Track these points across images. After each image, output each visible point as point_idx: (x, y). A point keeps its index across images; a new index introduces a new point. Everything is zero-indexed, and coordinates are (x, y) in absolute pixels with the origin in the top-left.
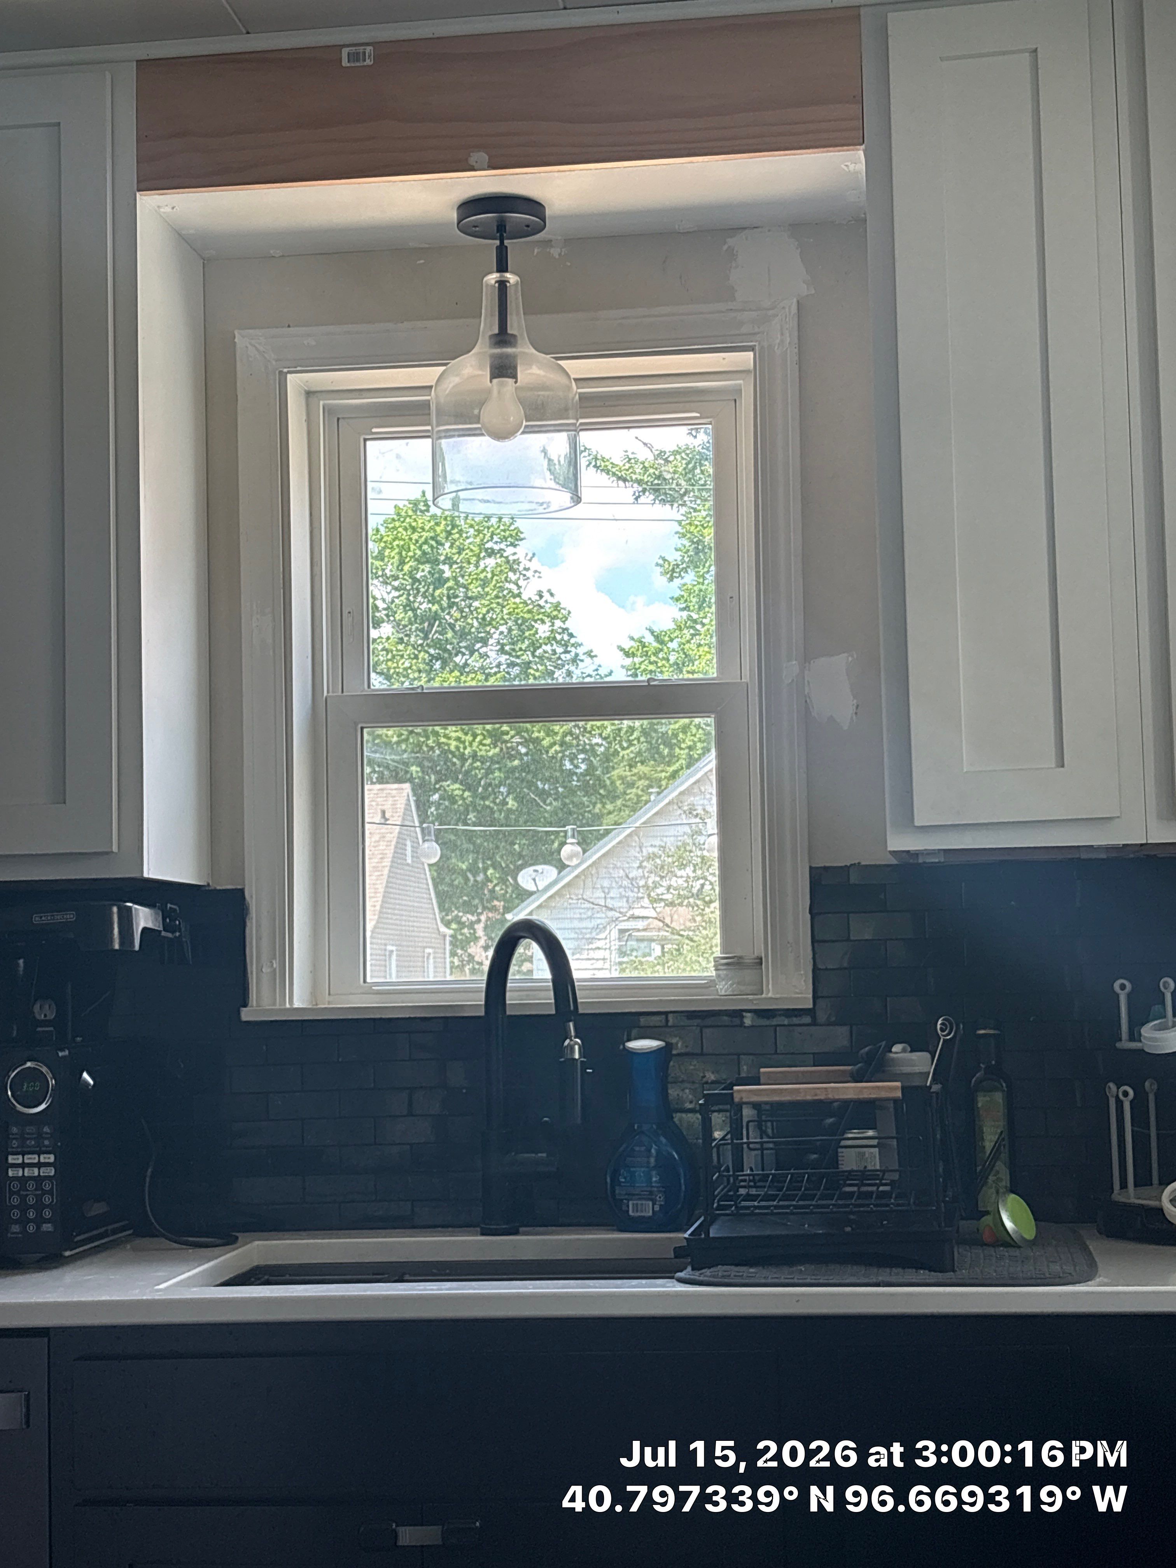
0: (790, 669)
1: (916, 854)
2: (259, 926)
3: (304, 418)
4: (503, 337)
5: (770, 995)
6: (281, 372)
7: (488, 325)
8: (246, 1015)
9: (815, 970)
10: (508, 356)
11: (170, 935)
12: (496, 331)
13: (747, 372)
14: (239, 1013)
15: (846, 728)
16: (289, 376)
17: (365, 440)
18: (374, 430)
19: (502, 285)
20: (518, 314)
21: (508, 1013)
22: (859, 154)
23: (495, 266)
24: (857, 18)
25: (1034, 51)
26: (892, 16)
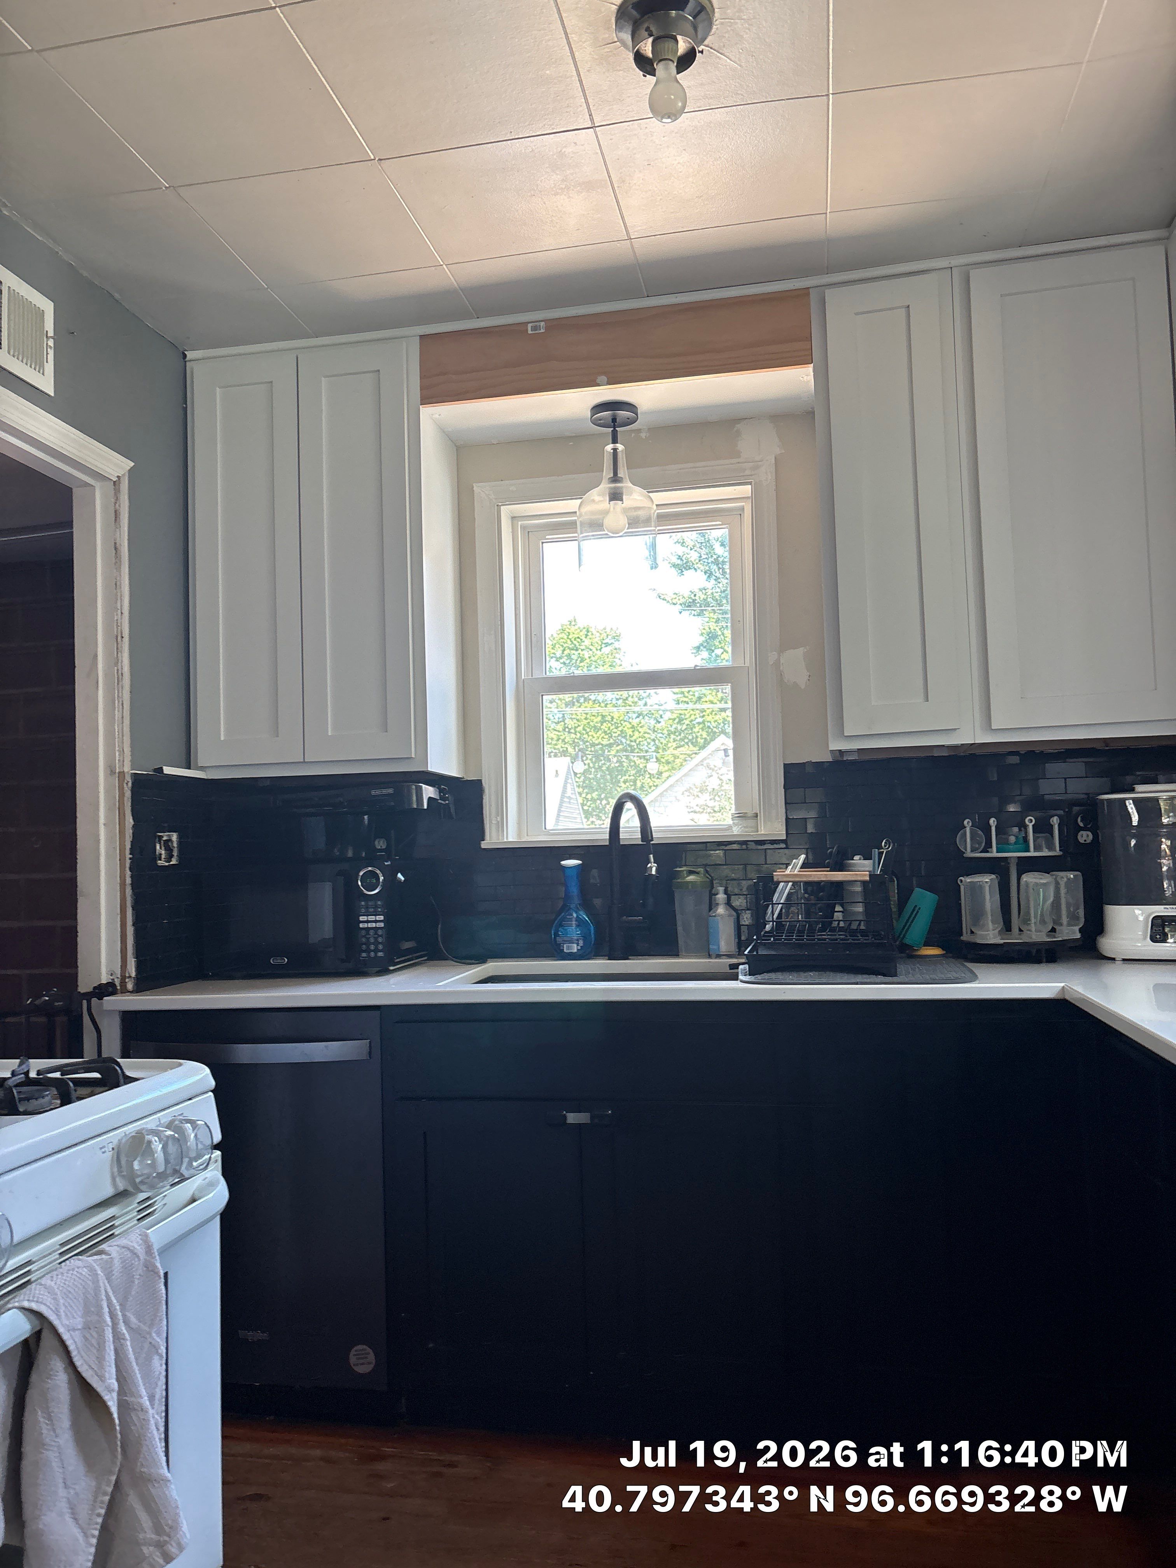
0: (773, 657)
1: (846, 752)
2: (490, 798)
3: (511, 531)
4: (615, 479)
5: (762, 833)
6: (497, 505)
7: (607, 473)
8: (484, 845)
9: (787, 819)
10: (618, 488)
11: (443, 802)
12: (612, 475)
13: (748, 498)
14: (480, 844)
15: (803, 687)
16: (502, 507)
17: (543, 543)
18: (547, 537)
19: (615, 450)
20: (623, 466)
22: (809, 369)
23: (611, 441)
24: (808, 294)
25: (908, 307)
26: (828, 293)
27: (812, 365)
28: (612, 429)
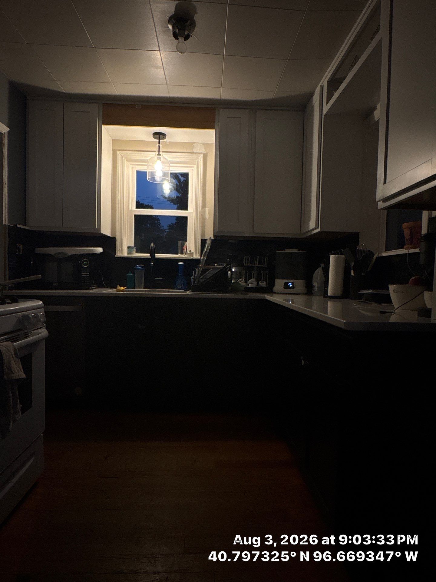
2: (118, 243)
5: (194, 257)
8: (116, 256)
9: (201, 254)
10: (160, 157)
12: (158, 154)
19: (159, 146)
24: (215, 110)
25: (241, 118)
26: (220, 110)
27: (215, 130)
28: (159, 140)
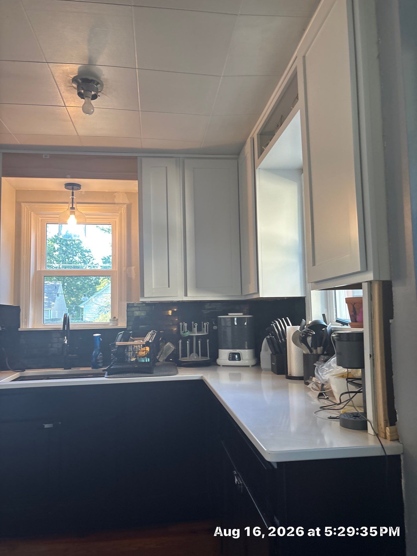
0: (124, 269)
1: (145, 301)
2: (22, 313)
4: (72, 208)
5: (119, 326)
9: (127, 321)
10: (73, 211)
12: (71, 206)
15: (134, 279)
17: (47, 224)
18: (49, 222)
19: (73, 198)
21: (70, 329)
22: (137, 181)
23: (71, 195)
24: (137, 158)
25: (167, 167)
26: (143, 159)
28: (72, 191)
